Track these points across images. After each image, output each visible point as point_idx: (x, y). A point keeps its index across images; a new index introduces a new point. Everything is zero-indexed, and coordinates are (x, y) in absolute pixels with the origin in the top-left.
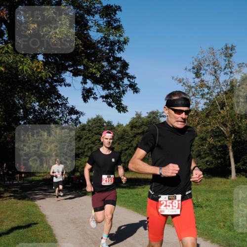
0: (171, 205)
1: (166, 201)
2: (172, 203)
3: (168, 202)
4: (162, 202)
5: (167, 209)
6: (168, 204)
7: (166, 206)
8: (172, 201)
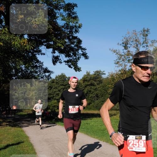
0: (137, 144)
1: (134, 140)
2: (138, 142)
3: (135, 141)
4: (130, 142)
5: (134, 147)
6: (135, 143)
7: (133, 144)
8: (139, 141)
